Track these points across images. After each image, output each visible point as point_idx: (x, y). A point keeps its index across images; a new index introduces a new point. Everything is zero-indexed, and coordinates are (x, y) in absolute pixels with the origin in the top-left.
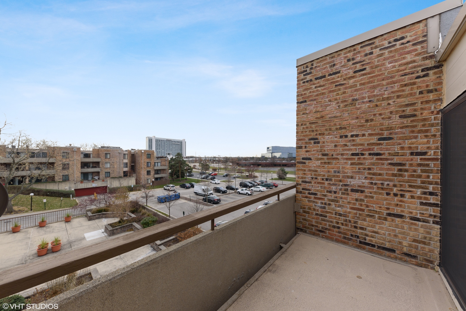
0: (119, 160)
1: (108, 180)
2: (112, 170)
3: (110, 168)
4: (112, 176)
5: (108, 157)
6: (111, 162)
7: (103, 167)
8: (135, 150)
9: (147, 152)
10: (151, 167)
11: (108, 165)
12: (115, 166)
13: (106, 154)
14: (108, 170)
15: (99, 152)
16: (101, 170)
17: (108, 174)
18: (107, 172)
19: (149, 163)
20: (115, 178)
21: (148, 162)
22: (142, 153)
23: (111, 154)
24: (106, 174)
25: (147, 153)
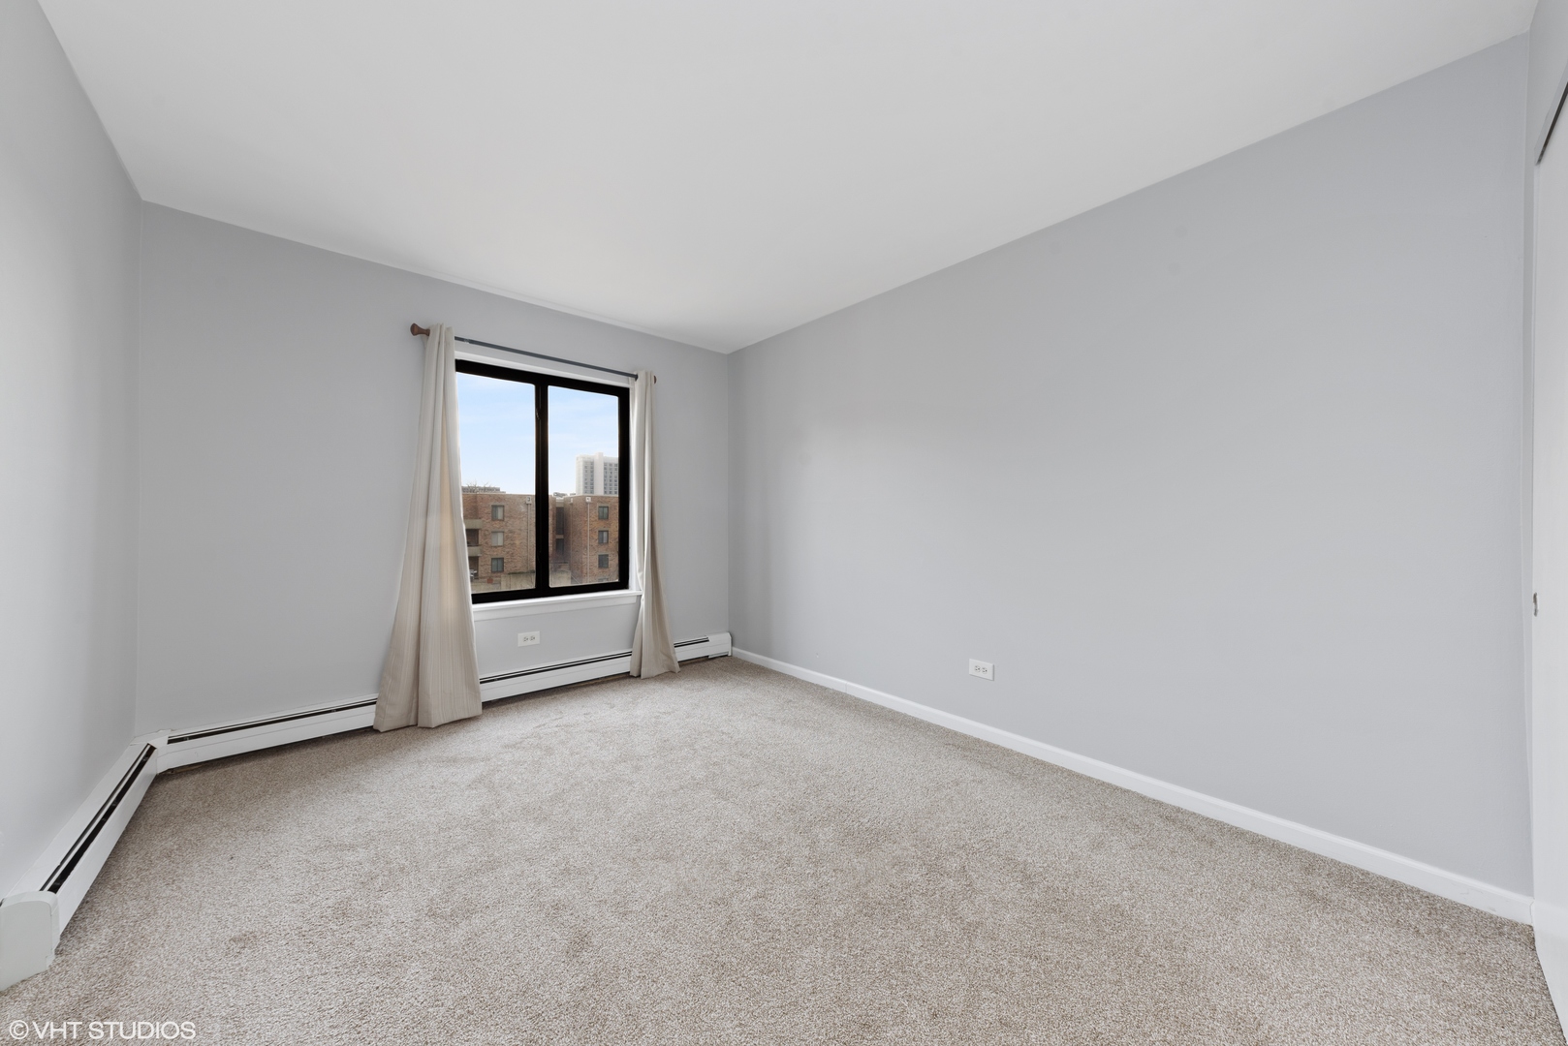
0: (525, 523)
1: (502, 579)
2: (508, 553)
3: (503, 546)
4: (508, 567)
5: (500, 515)
6: (506, 531)
7: (487, 543)
8: (564, 495)
9: (599, 501)
10: (610, 545)
11: (499, 540)
12: (517, 542)
13: (495, 507)
14: (498, 553)
15: (476, 502)
16: (482, 552)
17: (500, 562)
18: (497, 559)
19: (605, 534)
20: (520, 573)
21: (602, 529)
22: (587, 503)
23: (507, 508)
24: (495, 563)
25: (598, 505)
